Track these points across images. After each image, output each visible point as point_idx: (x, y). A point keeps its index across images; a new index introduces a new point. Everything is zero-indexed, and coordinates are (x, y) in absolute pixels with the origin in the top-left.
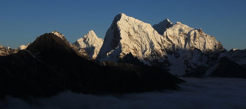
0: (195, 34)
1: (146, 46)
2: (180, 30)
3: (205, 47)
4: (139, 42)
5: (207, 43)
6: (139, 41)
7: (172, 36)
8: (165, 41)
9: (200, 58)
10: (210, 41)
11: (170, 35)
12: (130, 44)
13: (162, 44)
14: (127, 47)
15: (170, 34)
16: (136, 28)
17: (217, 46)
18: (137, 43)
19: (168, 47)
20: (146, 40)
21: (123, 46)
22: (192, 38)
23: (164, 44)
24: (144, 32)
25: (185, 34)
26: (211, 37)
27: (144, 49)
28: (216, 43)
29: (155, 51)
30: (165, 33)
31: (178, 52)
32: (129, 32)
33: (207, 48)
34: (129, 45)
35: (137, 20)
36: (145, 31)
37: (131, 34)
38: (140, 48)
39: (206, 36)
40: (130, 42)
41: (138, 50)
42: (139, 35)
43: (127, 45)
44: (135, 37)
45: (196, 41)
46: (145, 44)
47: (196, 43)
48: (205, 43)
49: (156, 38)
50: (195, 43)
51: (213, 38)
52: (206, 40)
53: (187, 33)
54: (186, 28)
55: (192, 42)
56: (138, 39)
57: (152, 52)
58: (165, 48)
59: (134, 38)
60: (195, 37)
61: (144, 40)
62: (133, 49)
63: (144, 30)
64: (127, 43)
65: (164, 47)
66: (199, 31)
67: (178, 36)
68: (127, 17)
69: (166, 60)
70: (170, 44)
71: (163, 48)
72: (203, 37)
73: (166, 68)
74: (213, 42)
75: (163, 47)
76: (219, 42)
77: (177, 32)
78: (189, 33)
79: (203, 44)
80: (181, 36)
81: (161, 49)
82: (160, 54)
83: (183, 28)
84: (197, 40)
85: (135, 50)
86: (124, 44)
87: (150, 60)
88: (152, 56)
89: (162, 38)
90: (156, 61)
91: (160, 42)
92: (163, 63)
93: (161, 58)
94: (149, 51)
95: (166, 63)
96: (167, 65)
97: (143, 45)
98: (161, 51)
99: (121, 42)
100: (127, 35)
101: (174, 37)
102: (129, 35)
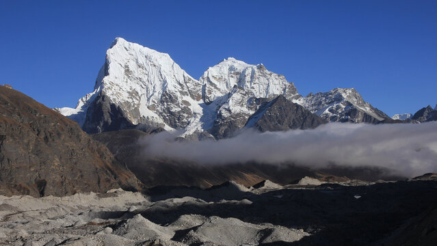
0: (253, 72)
1: (154, 87)
2: (231, 68)
3: (267, 92)
4: (143, 82)
5: (271, 85)
6: (145, 79)
7: (218, 77)
8: (190, 80)
9: (240, 101)
10: (277, 82)
11: (213, 77)
12: (125, 84)
13: (184, 85)
14: (117, 88)
15: (215, 75)
16: (142, 60)
17: (287, 89)
18: (141, 83)
19: (194, 89)
20: (156, 78)
21: (109, 85)
22: (248, 78)
23: (188, 84)
24: (155, 66)
25: (237, 73)
26: (279, 76)
27: (151, 93)
28: (285, 85)
29: (167, 94)
30: (206, 73)
31: (209, 96)
32: (127, 66)
33: (271, 92)
34: (120, 85)
35: (146, 48)
36: (157, 65)
37: (131, 69)
38: (144, 91)
39: (270, 75)
40: (125, 80)
41: (140, 94)
42: (144, 71)
43: (117, 85)
44: (137, 73)
45: (255, 83)
46: (153, 85)
47: (254, 86)
48: (268, 86)
49: (176, 75)
50: (252, 85)
51: (281, 77)
52: (271, 81)
53: (241, 71)
54: (240, 65)
55: (248, 84)
56: (143, 78)
57: (163, 95)
58: (189, 90)
59: (136, 75)
60: (252, 77)
61: (152, 78)
62: (129, 92)
63: (155, 63)
64: (117, 81)
65: (188, 88)
66: (260, 68)
67: (227, 78)
68: (127, 43)
69: (185, 107)
70: (199, 84)
71: (185, 91)
72: (265, 76)
73: (185, 120)
74: (281, 83)
75: (185, 88)
76: (291, 83)
77: (226, 70)
78: (244, 71)
79: (265, 86)
80: (232, 77)
81: (181, 92)
82: (177, 98)
83: (236, 65)
84: (257, 81)
85: (133, 94)
86: (112, 83)
87: (159, 109)
88: (162, 102)
89: (186, 75)
90: (168, 109)
91: (182, 81)
92: (179, 112)
93: (177, 105)
94: (158, 95)
95: (184, 113)
96: (186, 115)
97: (150, 86)
98: (178, 94)
99: (106, 79)
100: (123, 70)
101: (220, 79)
102: (128, 71)
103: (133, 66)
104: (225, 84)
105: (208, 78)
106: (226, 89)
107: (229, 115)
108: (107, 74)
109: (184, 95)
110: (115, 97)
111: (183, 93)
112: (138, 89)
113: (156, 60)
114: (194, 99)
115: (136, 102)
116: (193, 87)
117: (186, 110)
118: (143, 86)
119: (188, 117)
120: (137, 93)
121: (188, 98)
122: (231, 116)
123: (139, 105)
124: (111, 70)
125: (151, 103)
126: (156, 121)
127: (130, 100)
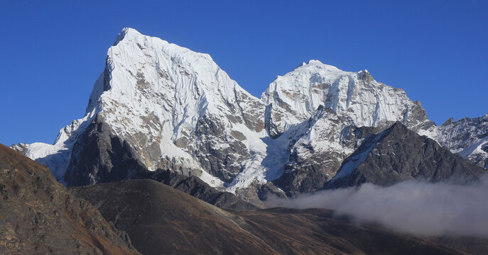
0: (352, 84)
1: (185, 109)
2: (315, 78)
3: (375, 117)
4: (167, 101)
5: (382, 105)
6: (170, 95)
7: (292, 93)
8: (244, 96)
9: (329, 131)
10: (391, 100)
11: (284, 91)
12: (137, 103)
13: (236, 105)
14: (124, 110)
15: (287, 88)
16: (166, 65)
17: (409, 113)
18: (162, 101)
19: (252, 112)
20: (189, 94)
21: (110, 106)
22: (343, 95)
23: (241, 104)
24: (187, 74)
25: (325, 86)
26: (395, 90)
27: (180, 118)
28: (406, 106)
29: (207, 120)
30: (272, 85)
31: (277, 123)
32: (140, 75)
33: (381, 117)
34: (129, 106)
35: (172, 44)
36: (190, 72)
37: (147, 79)
38: (169, 116)
39: (381, 88)
40: (138, 98)
41: (161, 120)
42: (170, 83)
43: (124, 106)
44: (158, 85)
45: (354, 103)
46: (184, 105)
47: (354, 107)
48: (377, 107)
49: (222, 89)
50: (350, 106)
51: (400, 92)
52: (381, 98)
53: (332, 82)
54: (328, 72)
55: (343, 105)
56: (167, 93)
57: (200, 122)
58: (243, 114)
59: (156, 89)
60: (349, 92)
61: (182, 94)
62: (143, 118)
63: (188, 69)
64: (123, 100)
65: (242, 110)
66: (363, 77)
67: (307, 93)
68: (141, 38)
69: (236, 142)
70: (260, 104)
71: (237, 115)
72: (372, 91)
73: (236, 164)
74: (399, 102)
75: (237, 110)
76: (416, 103)
77: (305, 81)
78: (336, 83)
79: (372, 108)
80: (316, 91)
81: (229, 117)
82: (222, 127)
83: (322, 73)
84: (358, 99)
85: (150, 120)
86: (115, 103)
87: (192, 145)
88: (198, 133)
89: (239, 88)
90: (209, 146)
91: (231, 99)
92: (226, 151)
93: (222, 138)
94: (191, 122)
95: (235, 151)
96: (237, 155)
97: (178, 107)
98: (225, 121)
99: (106, 96)
100: (134, 82)
101: (295, 96)
102: (142, 83)
103: (150, 74)
104: (304, 104)
105: (276, 94)
106: (306, 112)
107: (310, 155)
108: (107, 87)
109: (235, 122)
110: (119, 125)
111: (233, 119)
112: (159, 112)
113: (190, 65)
114: (251, 128)
115: (155, 133)
116: (250, 108)
117: (238, 147)
118: (168, 107)
119: (241, 159)
120: (157, 119)
121: (241, 128)
122: (314, 158)
123: (159, 138)
124: (114, 81)
125: (180, 136)
126: (187, 165)
127: (145, 131)
